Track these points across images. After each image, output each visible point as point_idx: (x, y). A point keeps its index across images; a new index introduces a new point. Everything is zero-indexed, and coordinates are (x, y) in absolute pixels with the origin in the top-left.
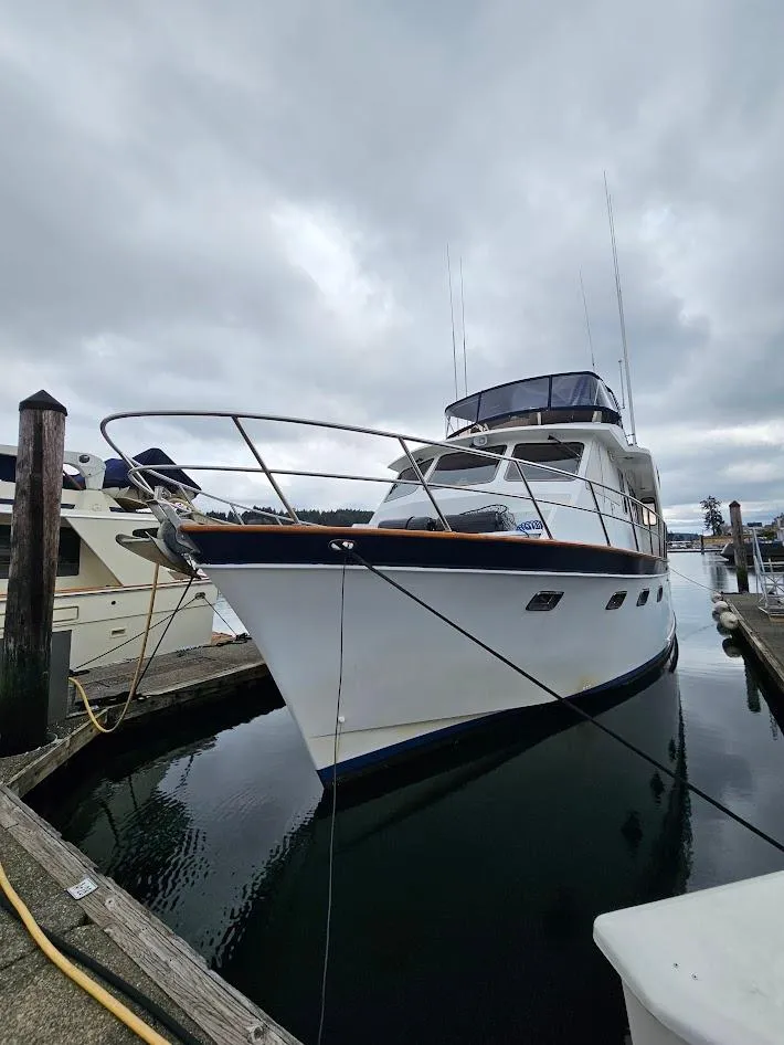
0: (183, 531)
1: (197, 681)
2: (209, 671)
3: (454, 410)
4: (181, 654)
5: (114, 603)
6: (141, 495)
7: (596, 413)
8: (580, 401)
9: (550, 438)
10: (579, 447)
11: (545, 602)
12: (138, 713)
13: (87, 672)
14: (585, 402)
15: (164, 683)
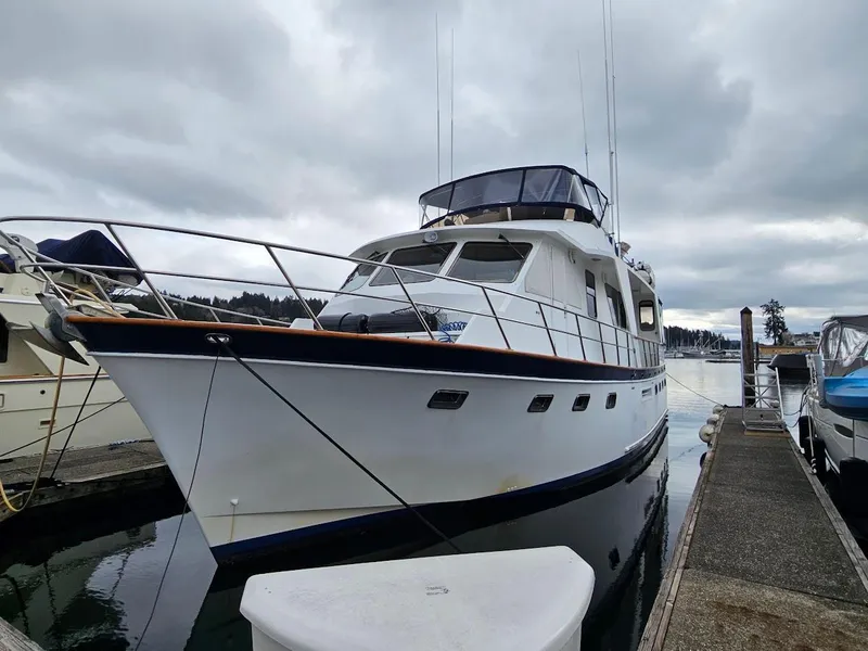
0: (70, 321)
1: (121, 472)
2: (137, 463)
3: (428, 198)
4: (113, 447)
5: (43, 392)
6: (78, 279)
7: (567, 210)
8: (553, 197)
9: (501, 237)
10: (527, 248)
11: (448, 400)
12: (56, 499)
13: (10, 460)
14: (559, 199)
15: (87, 473)
